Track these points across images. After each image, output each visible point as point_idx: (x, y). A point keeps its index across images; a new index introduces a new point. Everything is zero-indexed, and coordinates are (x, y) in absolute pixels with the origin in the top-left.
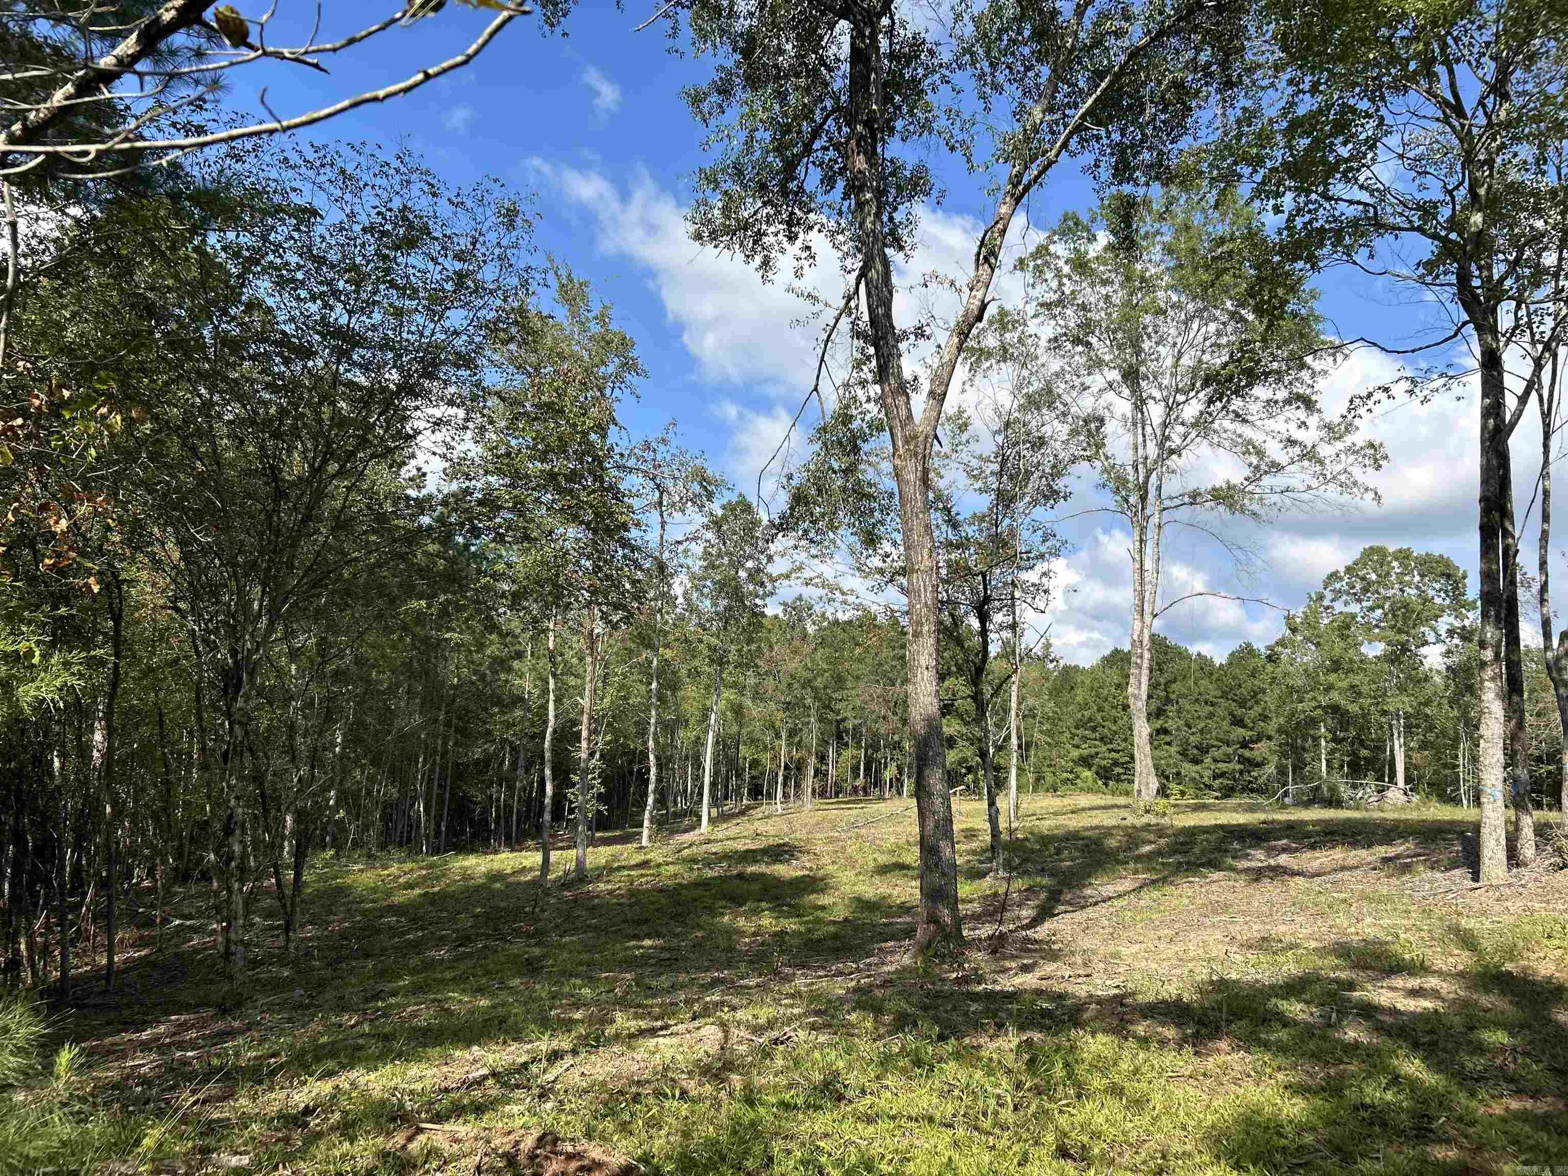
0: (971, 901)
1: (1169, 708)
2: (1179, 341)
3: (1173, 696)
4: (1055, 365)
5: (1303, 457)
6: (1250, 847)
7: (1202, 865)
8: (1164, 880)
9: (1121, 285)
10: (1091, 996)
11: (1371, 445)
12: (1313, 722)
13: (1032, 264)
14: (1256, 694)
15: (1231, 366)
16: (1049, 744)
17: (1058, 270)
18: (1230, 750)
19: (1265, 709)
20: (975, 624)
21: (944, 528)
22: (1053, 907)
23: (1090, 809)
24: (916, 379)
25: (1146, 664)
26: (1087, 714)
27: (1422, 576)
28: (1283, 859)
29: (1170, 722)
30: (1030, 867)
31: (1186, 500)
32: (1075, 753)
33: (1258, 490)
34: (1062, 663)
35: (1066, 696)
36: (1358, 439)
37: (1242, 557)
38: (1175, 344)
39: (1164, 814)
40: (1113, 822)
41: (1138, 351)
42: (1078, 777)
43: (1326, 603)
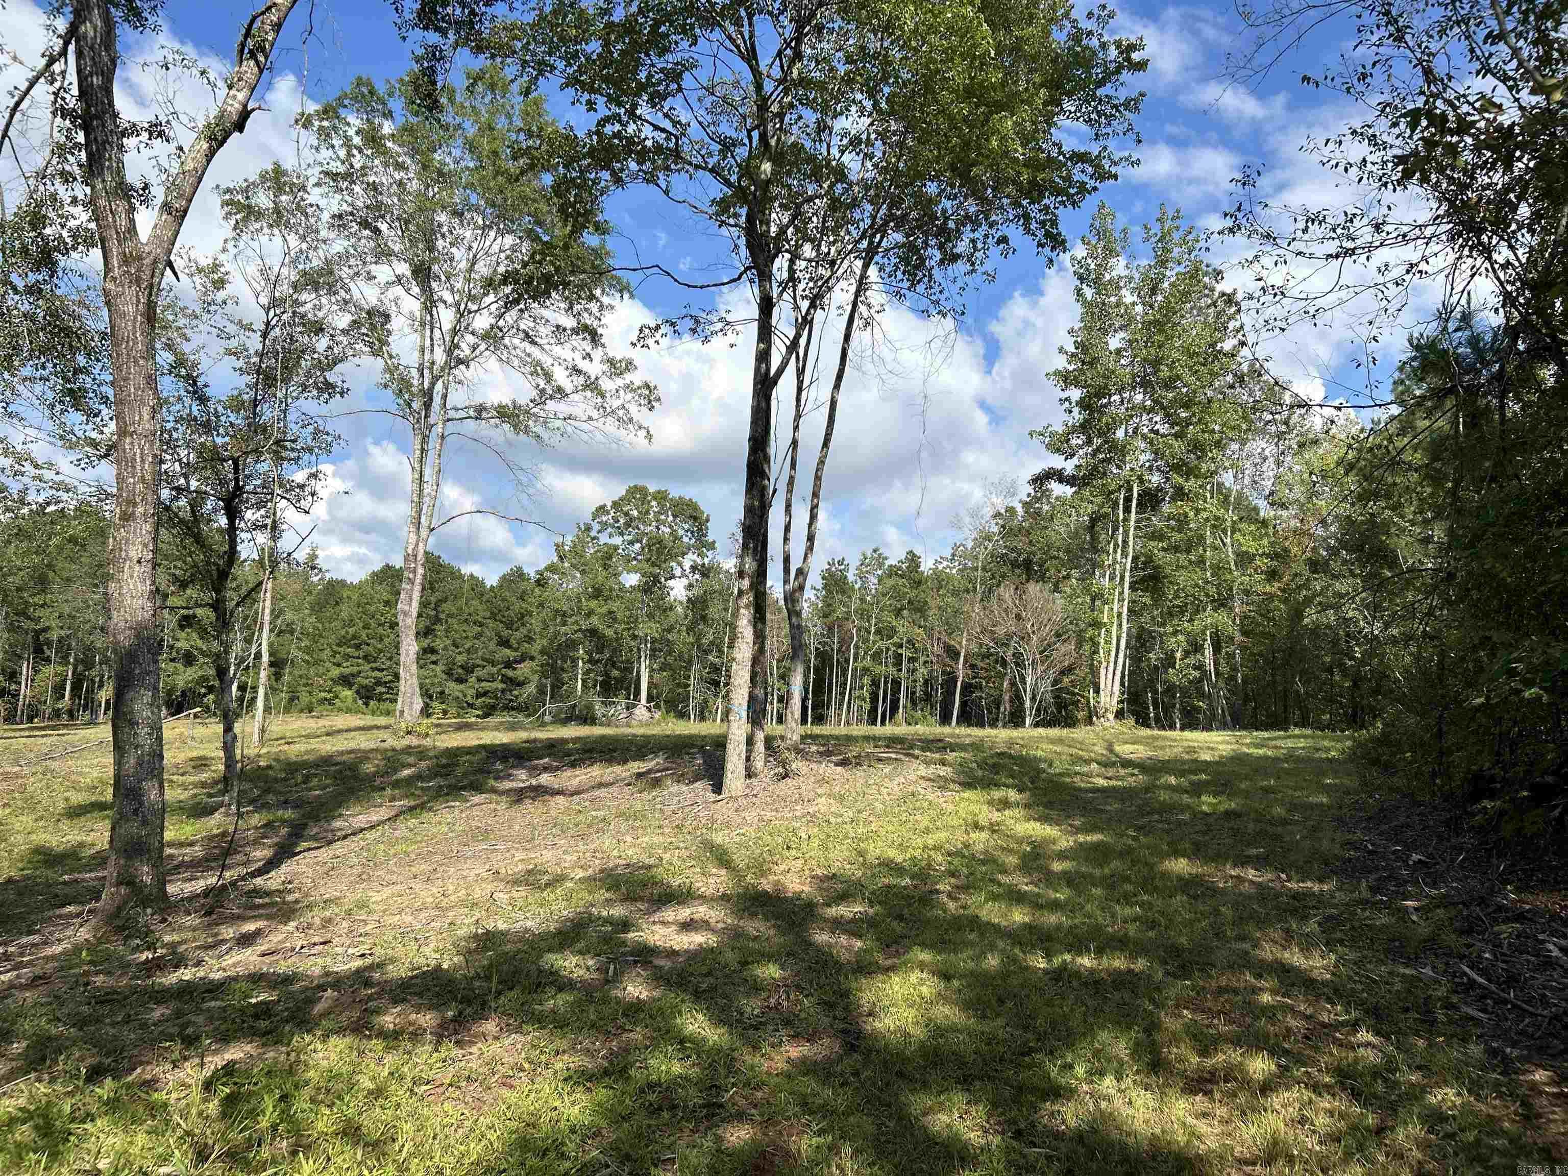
0: (191, 844)
1: (438, 627)
2: (475, 245)
3: (442, 616)
4: (339, 246)
5: (586, 387)
6: (512, 767)
7: (463, 788)
8: (422, 807)
9: (417, 173)
10: (327, 974)
11: (647, 386)
12: (572, 645)
13: (317, 123)
14: (523, 616)
15: (531, 267)
16: (308, 662)
17: (348, 139)
18: (495, 670)
19: (530, 631)
20: (223, 521)
21: (187, 401)
22: (296, 844)
23: (349, 730)
24: (146, 187)
25: (419, 579)
26: (351, 631)
27: (675, 516)
28: (545, 779)
29: (438, 641)
30: (271, 798)
31: (472, 413)
32: (336, 672)
33: (542, 414)
34: (328, 576)
35: (329, 612)
36: (636, 378)
37: (524, 479)
38: (470, 248)
39: (427, 735)
40: (372, 745)
41: (431, 248)
42: (336, 697)
43: (593, 533)
